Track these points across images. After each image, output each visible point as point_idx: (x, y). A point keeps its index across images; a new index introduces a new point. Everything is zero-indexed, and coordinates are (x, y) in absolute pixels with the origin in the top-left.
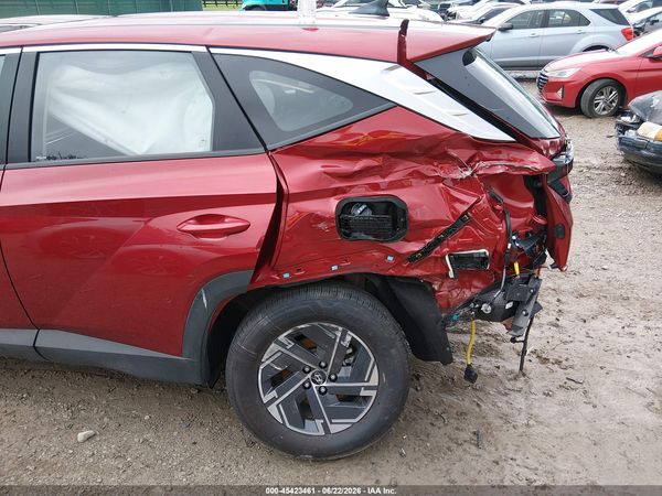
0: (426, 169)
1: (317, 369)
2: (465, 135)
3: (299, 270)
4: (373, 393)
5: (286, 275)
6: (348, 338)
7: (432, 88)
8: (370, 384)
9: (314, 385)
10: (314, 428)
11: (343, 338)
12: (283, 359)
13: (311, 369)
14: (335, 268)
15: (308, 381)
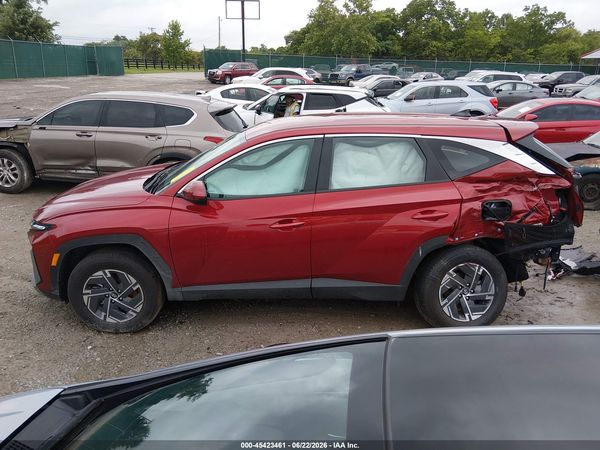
0: (517, 187)
1: (465, 287)
3: (462, 236)
4: (492, 298)
5: (457, 239)
6: (481, 271)
9: (464, 296)
12: (451, 282)
13: (462, 287)
14: (476, 235)
15: (461, 293)
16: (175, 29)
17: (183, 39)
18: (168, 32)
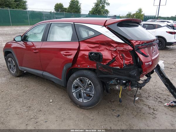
0: (108, 48)
1: (83, 88)
2: (114, 41)
3: (81, 65)
4: (93, 95)
5: (79, 66)
6: (89, 82)
7: (109, 31)
8: (92, 93)
9: (82, 91)
10: (81, 100)
11: (88, 82)
12: (77, 84)
13: (82, 87)
14: (88, 66)
15: (81, 90)
16: (140, 11)
17: (142, 13)
18: (138, 12)
